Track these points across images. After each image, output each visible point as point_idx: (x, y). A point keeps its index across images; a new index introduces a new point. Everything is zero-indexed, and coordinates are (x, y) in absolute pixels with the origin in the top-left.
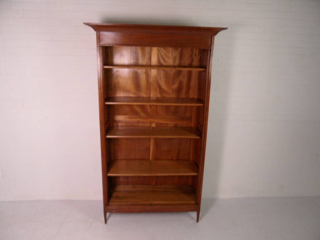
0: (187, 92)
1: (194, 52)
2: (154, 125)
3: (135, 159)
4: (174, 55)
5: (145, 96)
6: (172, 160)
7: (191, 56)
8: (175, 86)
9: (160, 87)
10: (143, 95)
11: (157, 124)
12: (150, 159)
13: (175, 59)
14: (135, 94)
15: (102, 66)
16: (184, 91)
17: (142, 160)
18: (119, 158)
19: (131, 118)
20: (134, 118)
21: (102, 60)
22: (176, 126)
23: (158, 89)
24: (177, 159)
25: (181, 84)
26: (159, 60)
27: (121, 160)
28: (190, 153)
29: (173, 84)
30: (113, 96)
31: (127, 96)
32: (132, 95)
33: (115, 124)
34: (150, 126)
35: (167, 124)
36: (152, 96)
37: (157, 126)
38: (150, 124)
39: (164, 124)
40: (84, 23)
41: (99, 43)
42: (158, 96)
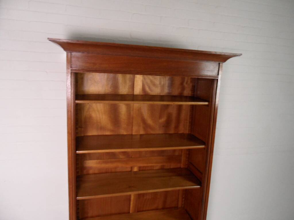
0: (177, 127)
1: (186, 80)
2: (136, 169)
3: (111, 215)
4: (162, 83)
5: (125, 133)
6: (157, 209)
7: (182, 84)
8: (163, 120)
9: (144, 121)
10: (123, 132)
11: (140, 167)
12: (131, 212)
13: (163, 87)
14: (112, 131)
15: (74, 99)
16: (173, 125)
17: (119, 214)
18: (90, 215)
19: (106, 163)
20: (112, 162)
21: (74, 92)
22: (162, 169)
23: (141, 124)
24: (163, 208)
25: (169, 116)
26: (144, 89)
27: (92, 217)
28: (178, 198)
29: (160, 117)
30: (83, 135)
31: (102, 134)
32: (108, 133)
33: (85, 172)
34: (131, 171)
35: (152, 166)
36: (133, 134)
37: (140, 170)
38: (132, 168)
39: (148, 166)
40: (48, 38)
41: (70, 69)
42: (142, 132)
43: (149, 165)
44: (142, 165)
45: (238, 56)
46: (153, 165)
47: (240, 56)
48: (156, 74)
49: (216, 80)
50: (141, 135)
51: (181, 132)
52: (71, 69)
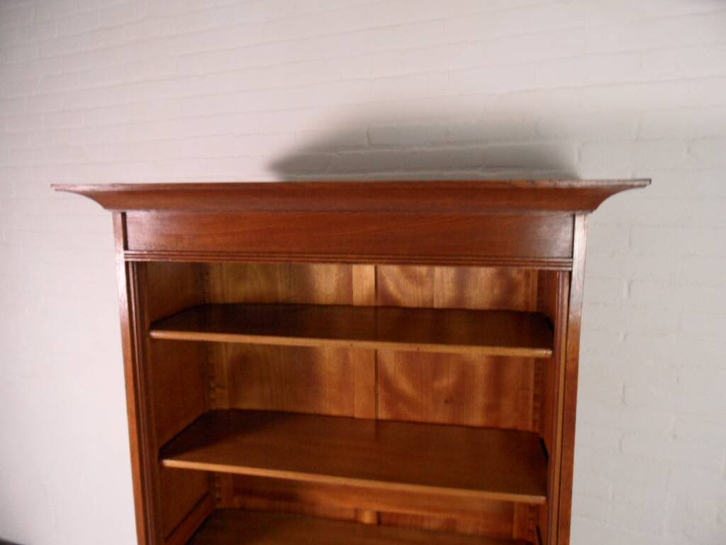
8: (447, 381)
11: (378, 514)
29: (436, 374)
34: (355, 520)
35: (416, 516)
36: (357, 415)
37: (379, 522)
38: (357, 511)
39: (405, 516)
40: (52, 185)
41: (123, 252)
42: (383, 414)
43: (407, 511)
44: (383, 508)
45: (632, 187)
46: (420, 513)
47: (645, 186)
48: (345, 260)
49: (567, 274)
50: (378, 422)
51: (509, 424)
52: (125, 254)
